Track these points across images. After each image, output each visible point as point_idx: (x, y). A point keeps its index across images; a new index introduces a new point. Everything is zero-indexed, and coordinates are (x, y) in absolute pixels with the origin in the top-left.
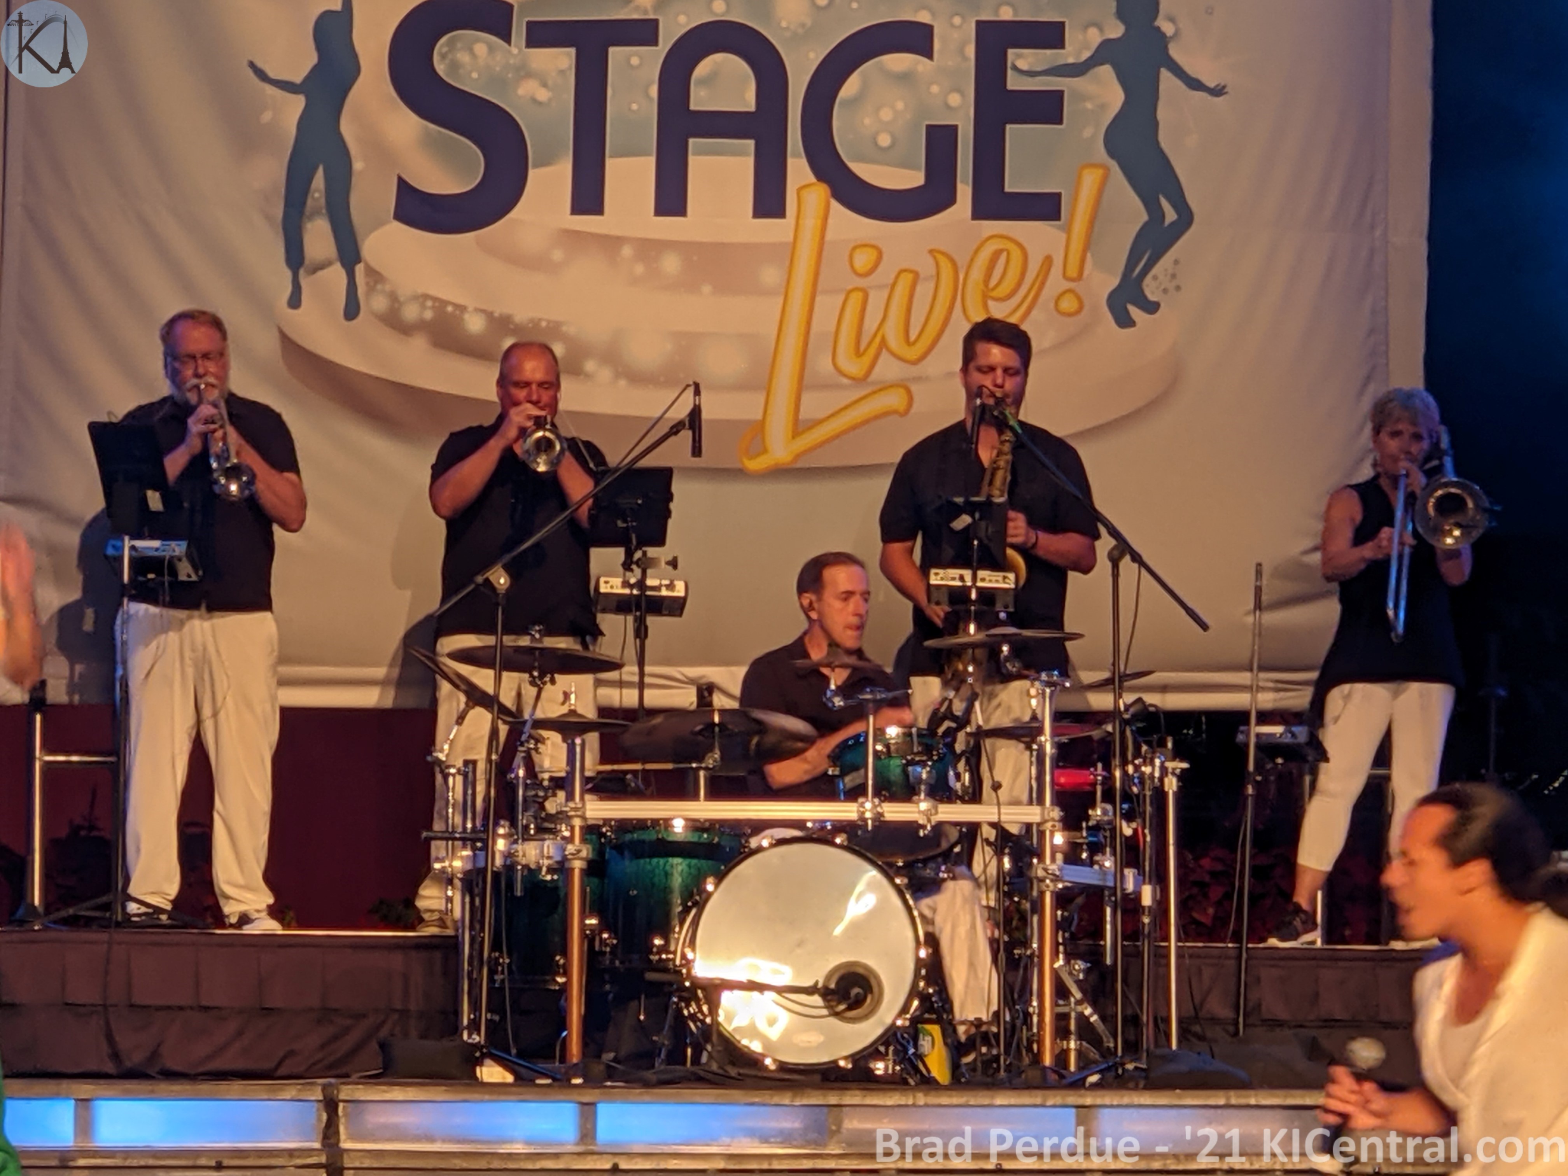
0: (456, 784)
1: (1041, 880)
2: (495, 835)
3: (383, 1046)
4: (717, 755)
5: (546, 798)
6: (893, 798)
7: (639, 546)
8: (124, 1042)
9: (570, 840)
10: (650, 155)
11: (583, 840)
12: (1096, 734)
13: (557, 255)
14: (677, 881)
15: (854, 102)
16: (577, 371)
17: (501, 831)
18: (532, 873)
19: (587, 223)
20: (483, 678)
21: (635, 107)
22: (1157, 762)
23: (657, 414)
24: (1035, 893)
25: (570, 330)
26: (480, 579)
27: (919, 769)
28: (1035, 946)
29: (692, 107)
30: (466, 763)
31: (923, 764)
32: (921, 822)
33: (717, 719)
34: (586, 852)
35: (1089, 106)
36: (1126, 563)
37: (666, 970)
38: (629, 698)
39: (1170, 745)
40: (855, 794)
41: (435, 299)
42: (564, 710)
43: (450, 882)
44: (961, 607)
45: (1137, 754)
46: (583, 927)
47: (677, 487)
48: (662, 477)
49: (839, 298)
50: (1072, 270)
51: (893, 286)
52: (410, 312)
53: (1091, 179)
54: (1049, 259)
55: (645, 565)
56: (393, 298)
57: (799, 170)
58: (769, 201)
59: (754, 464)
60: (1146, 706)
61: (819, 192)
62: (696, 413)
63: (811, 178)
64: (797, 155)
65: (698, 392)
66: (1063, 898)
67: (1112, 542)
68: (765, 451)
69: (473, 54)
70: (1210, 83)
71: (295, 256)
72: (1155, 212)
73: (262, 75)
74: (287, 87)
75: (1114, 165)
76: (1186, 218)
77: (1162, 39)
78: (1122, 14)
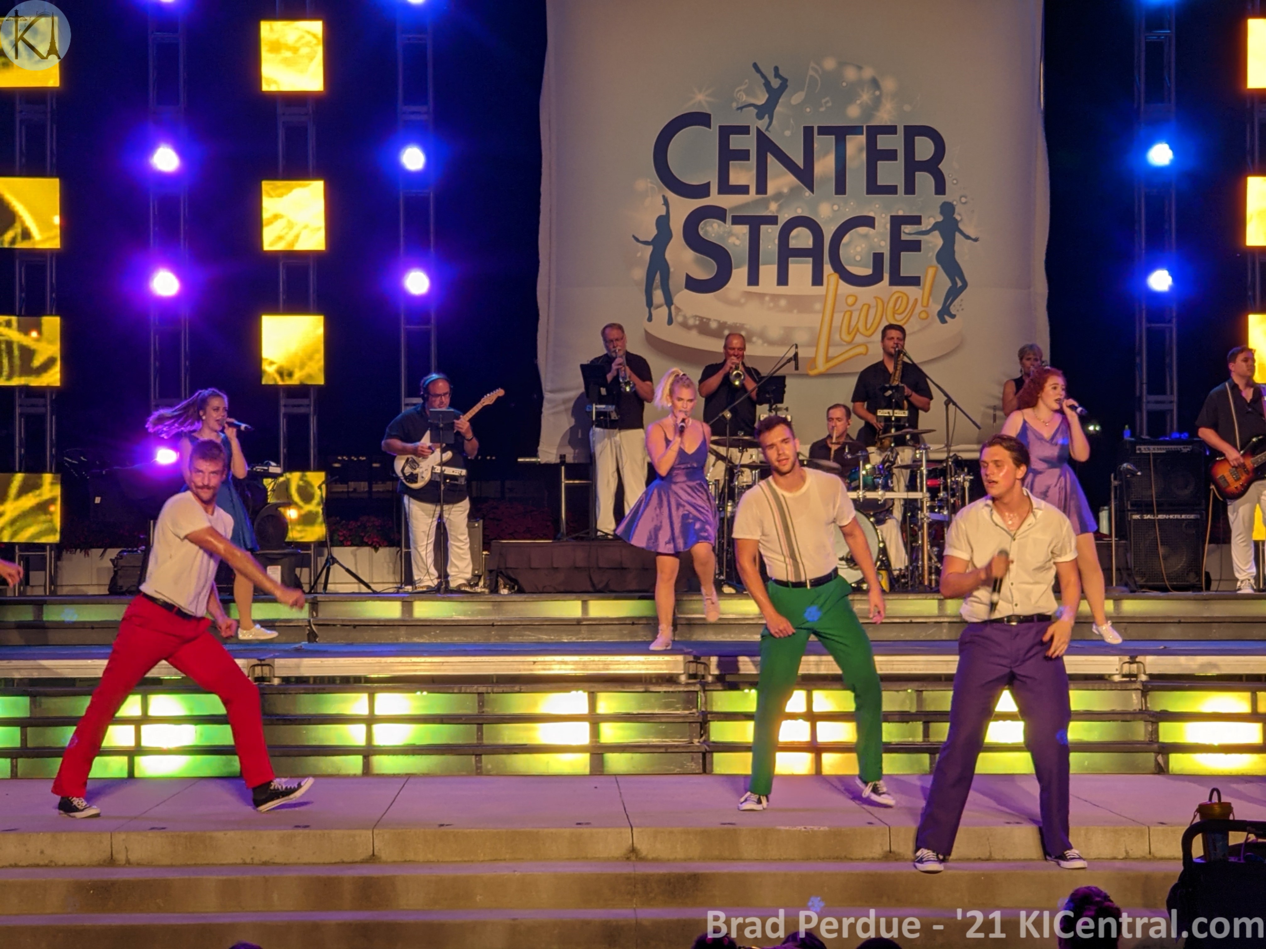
1: (922, 519)
2: (727, 506)
6: (869, 490)
7: (774, 403)
8: (596, 580)
10: (775, 264)
12: (940, 467)
13: (743, 301)
15: (848, 244)
16: (750, 341)
17: (729, 504)
19: (753, 289)
20: (722, 450)
21: (770, 247)
22: (962, 476)
23: (782, 355)
24: (920, 524)
25: (747, 327)
26: (721, 415)
27: (878, 480)
28: (920, 542)
29: (790, 247)
30: (716, 480)
31: (880, 478)
32: (880, 498)
35: (930, 245)
36: (951, 406)
39: (966, 470)
40: (856, 489)
41: (700, 317)
42: (751, 461)
44: (889, 423)
45: (956, 473)
47: (788, 382)
48: (783, 379)
49: (842, 314)
50: (925, 303)
51: (861, 310)
52: (691, 322)
53: (931, 272)
54: (916, 300)
55: (777, 410)
56: (685, 317)
57: (828, 269)
58: (818, 279)
59: (812, 373)
60: (957, 457)
61: (835, 276)
62: (796, 355)
63: (831, 271)
64: (827, 264)
65: (797, 347)
66: (930, 525)
67: (945, 398)
68: (816, 368)
69: (713, 228)
70: (973, 237)
71: (650, 303)
72: (954, 283)
73: (637, 240)
74: (646, 243)
75: (939, 266)
76: (965, 285)
77: (956, 222)
78: (942, 213)
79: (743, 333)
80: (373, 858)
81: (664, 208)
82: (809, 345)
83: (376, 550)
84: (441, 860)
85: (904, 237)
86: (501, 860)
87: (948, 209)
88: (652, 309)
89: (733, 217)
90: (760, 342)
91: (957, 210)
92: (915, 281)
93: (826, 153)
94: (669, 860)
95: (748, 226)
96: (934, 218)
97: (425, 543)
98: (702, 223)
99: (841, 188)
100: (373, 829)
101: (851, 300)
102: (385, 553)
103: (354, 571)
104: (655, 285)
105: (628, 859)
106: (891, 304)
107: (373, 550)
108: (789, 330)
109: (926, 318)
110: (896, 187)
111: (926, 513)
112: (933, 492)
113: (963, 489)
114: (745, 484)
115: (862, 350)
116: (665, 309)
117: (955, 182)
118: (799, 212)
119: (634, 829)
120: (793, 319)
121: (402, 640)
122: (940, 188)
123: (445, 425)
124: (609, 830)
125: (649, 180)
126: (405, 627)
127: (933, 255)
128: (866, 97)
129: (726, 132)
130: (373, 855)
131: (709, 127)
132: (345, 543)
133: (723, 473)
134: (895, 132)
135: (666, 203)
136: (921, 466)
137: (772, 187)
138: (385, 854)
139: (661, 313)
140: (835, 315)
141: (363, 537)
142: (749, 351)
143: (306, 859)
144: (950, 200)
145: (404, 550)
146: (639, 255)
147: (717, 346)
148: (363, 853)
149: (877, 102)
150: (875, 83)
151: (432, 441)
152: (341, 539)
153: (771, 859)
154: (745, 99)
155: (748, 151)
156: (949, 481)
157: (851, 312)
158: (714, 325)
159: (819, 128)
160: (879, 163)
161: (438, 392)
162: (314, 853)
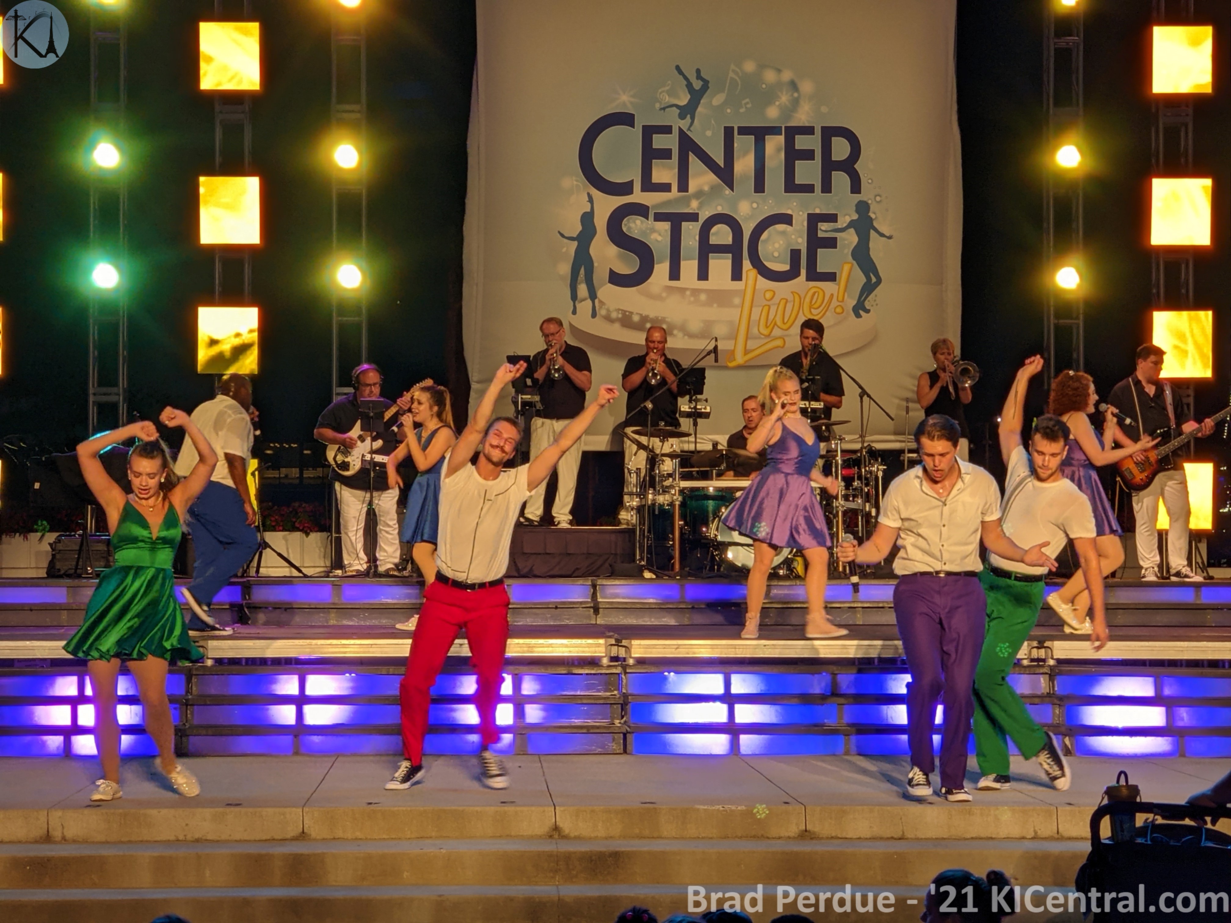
0: (634, 476)
1: (837, 507)
2: (649, 493)
3: (610, 566)
4: (725, 465)
5: (665, 481)
7: (695, 394)
8: (520, 565)
9: (675, 495)
10: (695, 259)
11: (679, 495)
12: (854, 457)
13: (664, 295)
14: (711, 508)
15: (766, 241)
16: (671, 334)
17: (650, 492)
18: (661, 506)
19: (674, 283)
20: (644, 440)
21: (691, 243)
22: (876, 466)
23: (702, 348)
24: (835, 512)
25: (668, 320)
26: (642, 405)
29: (711, 243)
30: (637, 469)
33: (724, 452)
34: (680, 499)
35: (846, 242)
36: (865, 398)
37: (708, 539)
38: (692, 447)
39: (880, 460)
41: (622, 310)
42: (671, 450)
43: (632, 509)
45: (870, 463)
46: (679, 525)
47: (707, 373)
48: (702, 371)
49: (761, 308)
50: (840, 298)
51: (779, 304)
52: (614, 315)
53: (846, 268)
54: (832, 295)
55: (697, 401)
56: (608, 310)
57: (747, 264)
58: (737, 275)
59: (731, 365)
60: (871, 447)
61: (754, 272)
62: (716, 348)
63: (751, 267)
64: (746, 259)
65: (716, 340)
66: (845, 513)
67: (860, 390)
68: (735, 360)
69: (636, 225)
70: (888, 235)
71: (574, 297)
72: (869, 279)
73: (562, 235)
74: (571, 239)
75: (854, 262)
76: (879, 281)
77: (871, 220)
78: (857, 211)
79: (664, 326)
80: (303, 836)
81: (589, 204)
82: (728, 338)
83: (307, 534)
84: (369, 837)
85: (820, 234)
86: (427, 838)
87: (863, 208)
88: (577, 302)
89: (656, 214)
90: (680, 335)
91: (872, 208)
92: (831, 277)
93: (746, 153)
94: (590, 838)
95: (669, 223)
96: (850, 216)
97: (355, 528)
98: (625, 219)
99: (759, 187)
100: (303, 807)
101: (768, 295)
102: (316, 538)
103: (285, 555)
104: (579, 278)
105: (551, 837)
106: (808, 299)
107: (304, 535)
108: (709, 324)
109: (842, 313)
110: (813, 185)
111: (841, 501)
112: (848, 481)
113: (877, 478)
114: (665, 473)
115: (779, 343)
116: (589, 302)
117: (870, 181)
118: (720, 210)
119: (557, 808)
120: (713, 313)
121: (332, 622)
122: (856, 187)
123: (375, 414)
124: (533, 808)
125: (574, 178)
126: (335, 610)
127: (848, 251)
128: (784, 98)
129: (649, 132)
130: (303, 832)
131: (634, 127)
132: (277, 527)
133: (644, 462)
134: (812, 133)
135: (591, 200)
136: (837, 456)
137: (693, 185)
138: (315, 831)
139: (585, 307)
140: (753, 309)
141: (294, 522)
142: (671, 343)
143: (238, 837)
144: (865, 199)
145: (334, 535)
146: (564, 250)
147: (639, 338)
148: (292, 831)
149: (795, 103)
150: (793, 86)
151: (362, 430)
152: (273, 524)
153: (690, 838)
154: (668, 100)
155: (670, 150)
156: (863, 470)
157: (769, 306)
158: (636, 318)
159: (739, 128)
160: (797, 162)
161: (368, 382)
162: (245, 830)
